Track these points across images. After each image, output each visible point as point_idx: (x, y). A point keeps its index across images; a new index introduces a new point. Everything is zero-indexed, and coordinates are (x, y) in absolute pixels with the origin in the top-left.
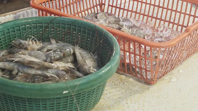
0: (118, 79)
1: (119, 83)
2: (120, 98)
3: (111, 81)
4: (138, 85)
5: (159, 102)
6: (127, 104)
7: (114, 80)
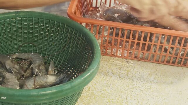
0: (124, 72)
1: (124, 77)
2: (121, 92)
3: (117, 73)
4: (142, 81)
5: (157, 102)
6: (127, 99)
7: (121, 73)
